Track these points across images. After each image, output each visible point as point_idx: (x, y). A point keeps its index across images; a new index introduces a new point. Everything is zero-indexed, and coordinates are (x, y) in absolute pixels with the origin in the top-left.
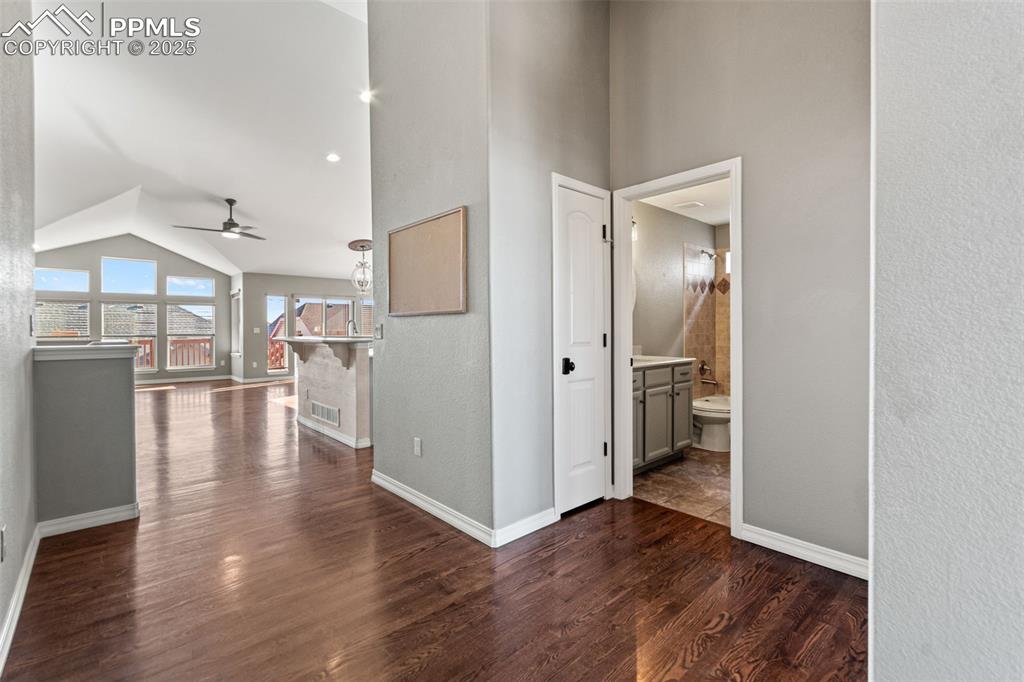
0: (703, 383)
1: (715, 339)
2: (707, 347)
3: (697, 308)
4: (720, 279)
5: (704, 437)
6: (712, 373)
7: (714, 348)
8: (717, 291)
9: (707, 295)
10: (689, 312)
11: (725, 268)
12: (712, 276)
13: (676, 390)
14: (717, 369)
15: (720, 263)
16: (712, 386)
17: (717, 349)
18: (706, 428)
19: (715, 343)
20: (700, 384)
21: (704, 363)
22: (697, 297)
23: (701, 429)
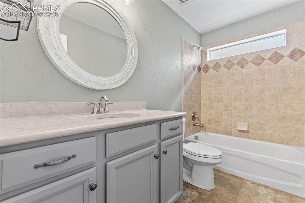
0: (194, 125)
1: (201, 99)
2: (196, 104)
3: (191, 79)
4: (203, 65)
5: (194, 175)
6: (199, 119)
7: (200, 104)
8: (202, 71)
9: (197, 73)
10: (185, 81)
11: (206, 58)
12: (200, 63)
13: (163, 149)
14: (202, 117)
15: (204, 55)
16: (200, 127)
17: (202, 105)
18: (195, 168)
19: (201, 101)
20: (192, 126)
21: (194, 113)
22: (191, 73)
23: (192, 167)
